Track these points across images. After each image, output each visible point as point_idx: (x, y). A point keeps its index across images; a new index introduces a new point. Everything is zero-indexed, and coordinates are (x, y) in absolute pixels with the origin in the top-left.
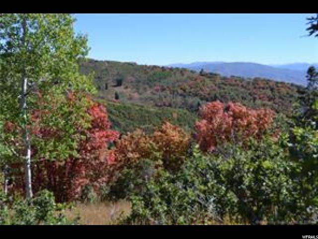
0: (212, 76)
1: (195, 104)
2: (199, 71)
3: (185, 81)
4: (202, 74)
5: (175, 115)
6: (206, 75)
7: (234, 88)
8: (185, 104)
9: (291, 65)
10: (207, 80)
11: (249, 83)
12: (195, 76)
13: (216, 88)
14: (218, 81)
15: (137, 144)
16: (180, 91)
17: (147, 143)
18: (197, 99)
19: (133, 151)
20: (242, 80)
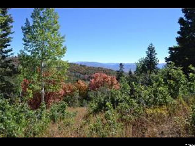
0: (84, 66)
1: (78, 75)
2: (79, 64)
3: (75, 68)
4: (81, 65)
5: (72, 79)
6: (82, 66)
7: (91, 70)
8: (75, 75)
9: (109, 63)
10: (83, 68)
11: (96, 69)
12: (79, 66)
13: (86, 70)
14: (86, 68)
15: (70, 87)
16: (73, 71)
17: (73, 87)
18: (79, 74)
19: (68, 90)
20: (94, 68)
